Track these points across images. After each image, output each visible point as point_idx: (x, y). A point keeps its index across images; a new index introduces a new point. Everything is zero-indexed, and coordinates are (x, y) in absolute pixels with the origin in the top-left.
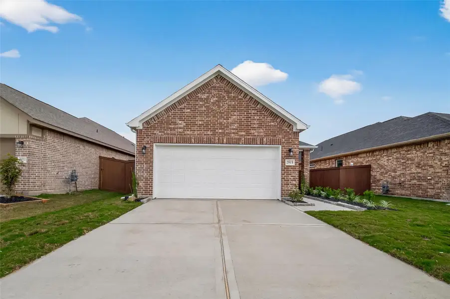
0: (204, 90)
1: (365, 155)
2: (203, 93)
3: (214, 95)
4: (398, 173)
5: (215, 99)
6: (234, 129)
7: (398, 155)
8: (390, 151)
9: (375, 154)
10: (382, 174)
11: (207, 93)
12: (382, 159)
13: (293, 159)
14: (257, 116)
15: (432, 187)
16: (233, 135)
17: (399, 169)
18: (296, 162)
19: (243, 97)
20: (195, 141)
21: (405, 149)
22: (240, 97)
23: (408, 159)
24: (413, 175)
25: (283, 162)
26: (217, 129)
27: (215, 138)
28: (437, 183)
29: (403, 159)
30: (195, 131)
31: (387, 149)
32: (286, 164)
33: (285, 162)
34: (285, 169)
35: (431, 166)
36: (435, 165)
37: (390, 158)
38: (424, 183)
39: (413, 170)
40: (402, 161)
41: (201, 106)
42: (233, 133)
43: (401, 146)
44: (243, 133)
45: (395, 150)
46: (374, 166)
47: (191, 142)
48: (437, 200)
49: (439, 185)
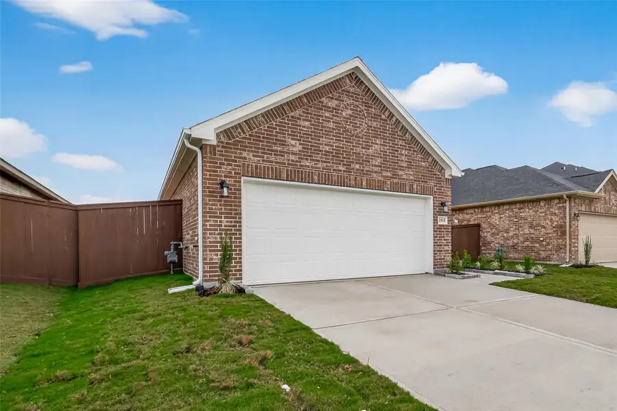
0: (331, 93)
1: (472, 211)
2: (329, 97)
3: (348, 105)
4: (511, 234)
5: (349, 112)
6: (375, 166)
7: (511, 213)
8: (502, 207)
9: (485, 210)
10: (493, 234)
11: (336, 99)
12: (492, 217)
13: (446, 215)
14: (406, 149)
15: (544, 249)
16: (375, 175)
17: (512, 229)
18: (448, 221)
19: (388, 118)
20: (319, 179)
21: (518, 206)
22: (383, 117)
23: (522, 218)
24: (526, 236)
25: (435, 220)
26: (353, 163)
27: (350, 177)
28: (548, 244)
29: (516, 217)
30: (318, 161)
31: (498, 205)
32: (439, 223)
33: (437, 220)
34: (438, 229)
35: (543, 227)
36: (546, 226)
37: (502, 216)
38: (537, 245)
39: (526, 231)
40: (515, 220)
41: (328, 120)
42: (376, 172)
43: (514, 203)
44: (389, 174)
45: (508, 207)
46: (483, 225)
47: (312, 180)
48: (548, 263)
49: (550, 247)
